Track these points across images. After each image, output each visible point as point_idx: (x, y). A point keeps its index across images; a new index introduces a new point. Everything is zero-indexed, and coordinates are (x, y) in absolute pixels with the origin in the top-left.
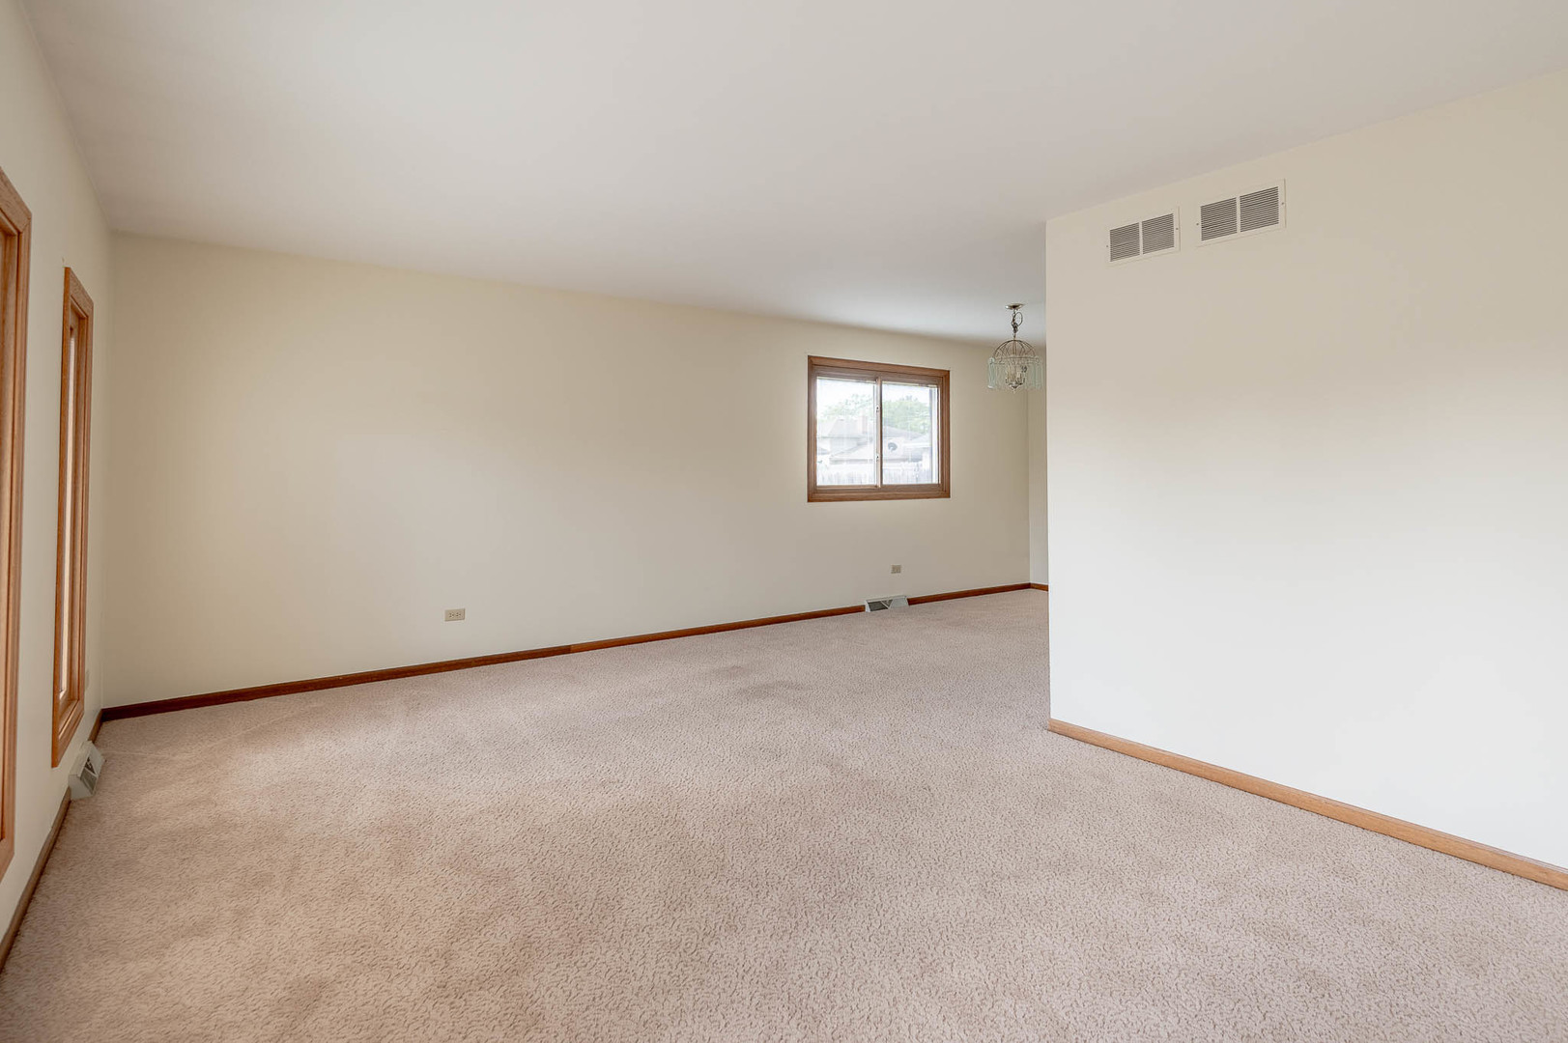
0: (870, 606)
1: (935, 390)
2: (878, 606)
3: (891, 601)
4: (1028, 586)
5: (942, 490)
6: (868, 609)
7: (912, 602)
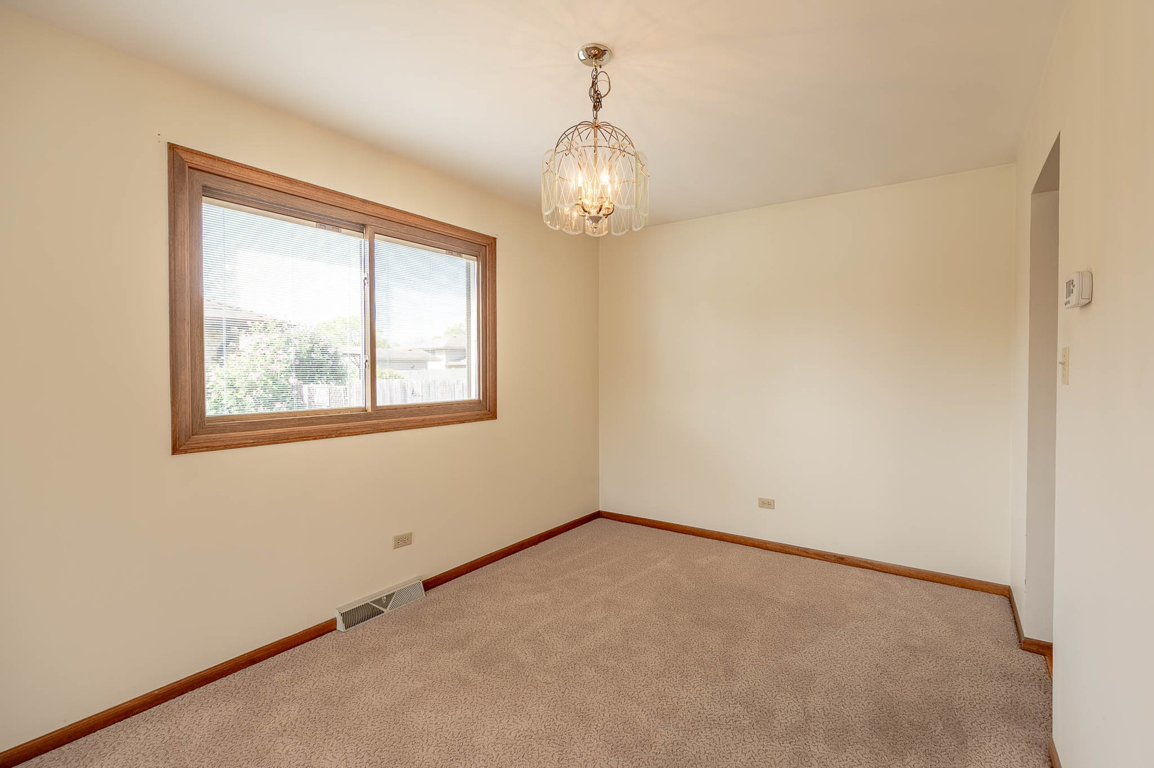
0: (344, 621)
1: (474, 264)
2: (357, 616)
3: (389, 597)
4: (598, 515)
5: (485, 409)
6: (340, 626)
7: (429, 585)
